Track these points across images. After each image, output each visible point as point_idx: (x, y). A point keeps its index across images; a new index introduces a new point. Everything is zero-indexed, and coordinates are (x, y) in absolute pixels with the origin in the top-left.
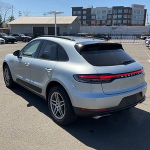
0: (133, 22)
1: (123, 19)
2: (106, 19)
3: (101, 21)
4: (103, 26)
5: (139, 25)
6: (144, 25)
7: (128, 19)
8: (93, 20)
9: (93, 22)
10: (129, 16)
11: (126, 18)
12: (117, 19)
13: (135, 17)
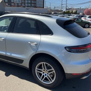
0: (37, 6)
1: (31, 3)
2: (21, 3)
3: (18, 3)
4: (19, 7)
5: (41, 8)
6: (43, 7)
7: (34, 3)
8: (12, 3)
9: (12, 4)
10: (35, 1)
11: (33, 2)
12: (28, 3)
13: (38, 3)
